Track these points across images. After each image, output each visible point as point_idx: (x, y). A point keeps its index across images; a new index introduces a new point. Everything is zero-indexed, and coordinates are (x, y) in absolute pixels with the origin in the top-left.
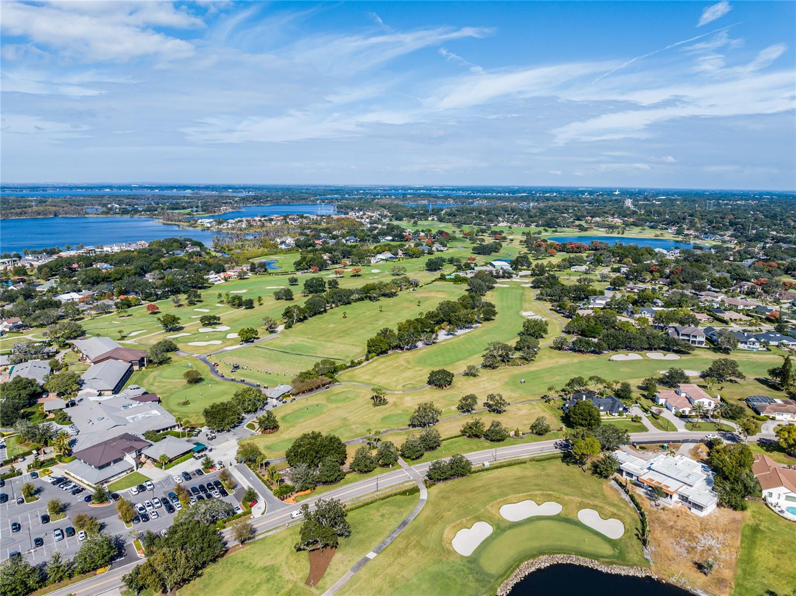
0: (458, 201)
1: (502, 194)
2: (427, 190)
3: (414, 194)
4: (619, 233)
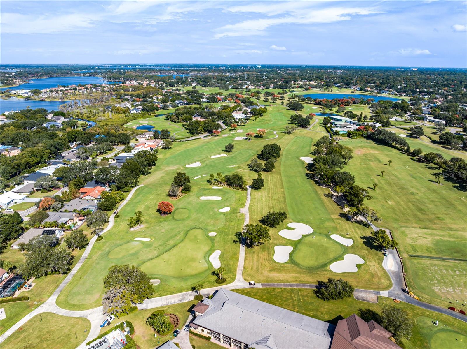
0: (179, 72)
1: (193, 68)
2: (140, 66)
3: (140, 68)
4: (329, 91)
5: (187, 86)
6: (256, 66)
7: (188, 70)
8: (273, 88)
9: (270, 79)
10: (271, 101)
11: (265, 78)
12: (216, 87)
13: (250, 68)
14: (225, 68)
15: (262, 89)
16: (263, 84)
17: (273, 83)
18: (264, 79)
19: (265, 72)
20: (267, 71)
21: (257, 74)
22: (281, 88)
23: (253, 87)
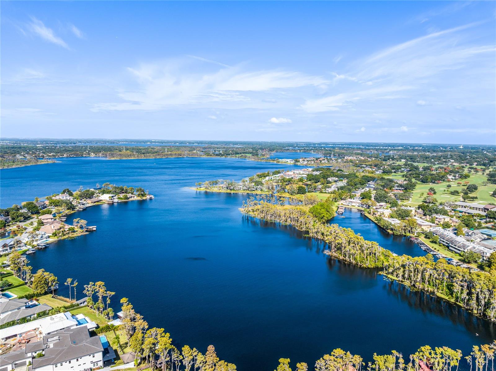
5: (398, 161)
6: (457, 147)
7: (387, 149)
8: (477, 165)
9: (474, 158)
10: (474, 172)
11: (468, 157)
12: (423, 163)
13: (450, 148)
14: (421, 148)
15: (466, 166)
16: (467, 162)
17: (476, 161)
18: (467, 159)
19: (468, 153)
20: (471, 152)
21: (459, 154)
22: (484, 166)
23: (458, 164)
